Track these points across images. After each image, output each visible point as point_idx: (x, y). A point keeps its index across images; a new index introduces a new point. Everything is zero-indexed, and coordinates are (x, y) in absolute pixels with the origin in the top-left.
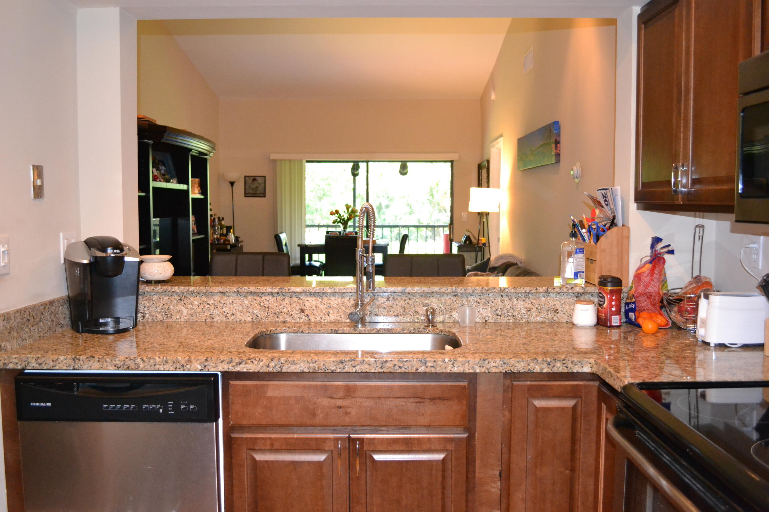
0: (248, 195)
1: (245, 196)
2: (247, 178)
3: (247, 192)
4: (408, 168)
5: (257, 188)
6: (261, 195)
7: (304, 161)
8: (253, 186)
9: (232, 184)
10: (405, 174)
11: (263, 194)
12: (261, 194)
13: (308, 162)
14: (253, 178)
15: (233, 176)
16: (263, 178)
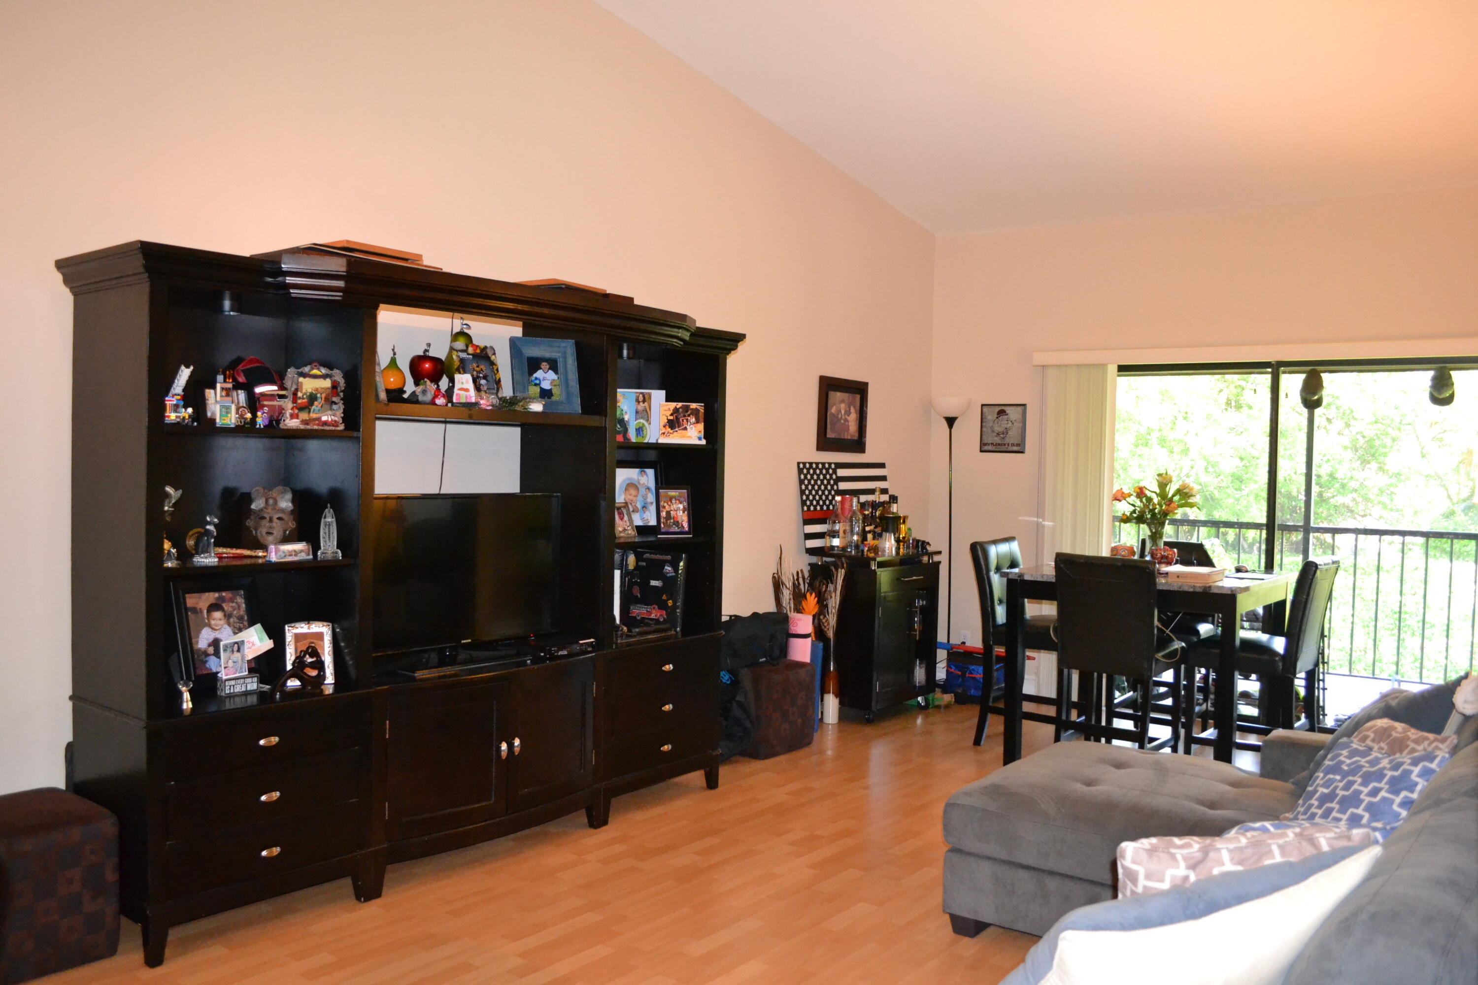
0: (986, 448)
1: (981, 451)
2: (985, 409)
3: (988, 439)
4: (1455, 386)
5: (1006, 432)
6: (1015, 448)
7: (1113, 369)
8: (997, 429)
9: (951, 421)
10: (1448, 401)
11: (1018, 445)
12: (1013, 445)
13: (1124, 369)
14: (998, 409)
15: (950, 404)
16: (1020, 409)
